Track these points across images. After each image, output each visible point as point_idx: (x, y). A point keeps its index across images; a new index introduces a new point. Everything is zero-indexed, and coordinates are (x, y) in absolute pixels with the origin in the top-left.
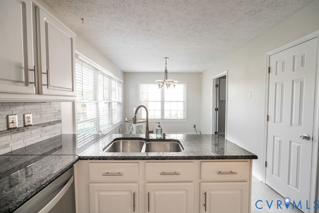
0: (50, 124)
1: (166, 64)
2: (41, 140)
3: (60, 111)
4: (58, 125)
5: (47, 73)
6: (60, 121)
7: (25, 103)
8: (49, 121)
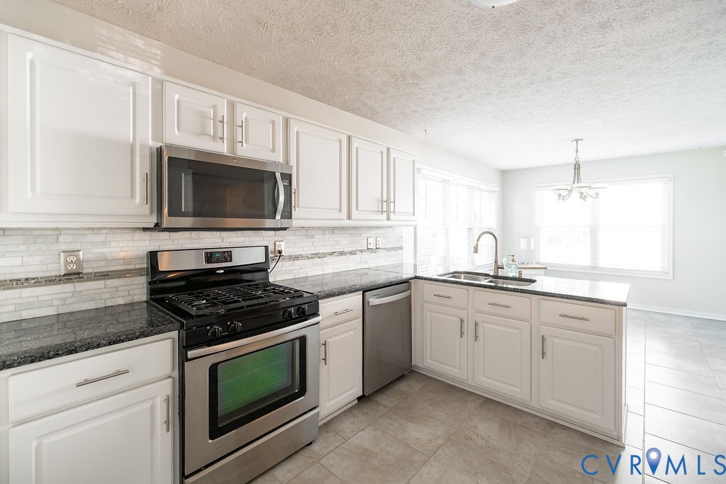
0: (393, 249)
1: (577, 151)
2: (386, 264)
3: (401, 237)
4: (399, 251)
5: (394, 202)
6: (401, 248)
7: (377, 228)
8: (392, 246)
